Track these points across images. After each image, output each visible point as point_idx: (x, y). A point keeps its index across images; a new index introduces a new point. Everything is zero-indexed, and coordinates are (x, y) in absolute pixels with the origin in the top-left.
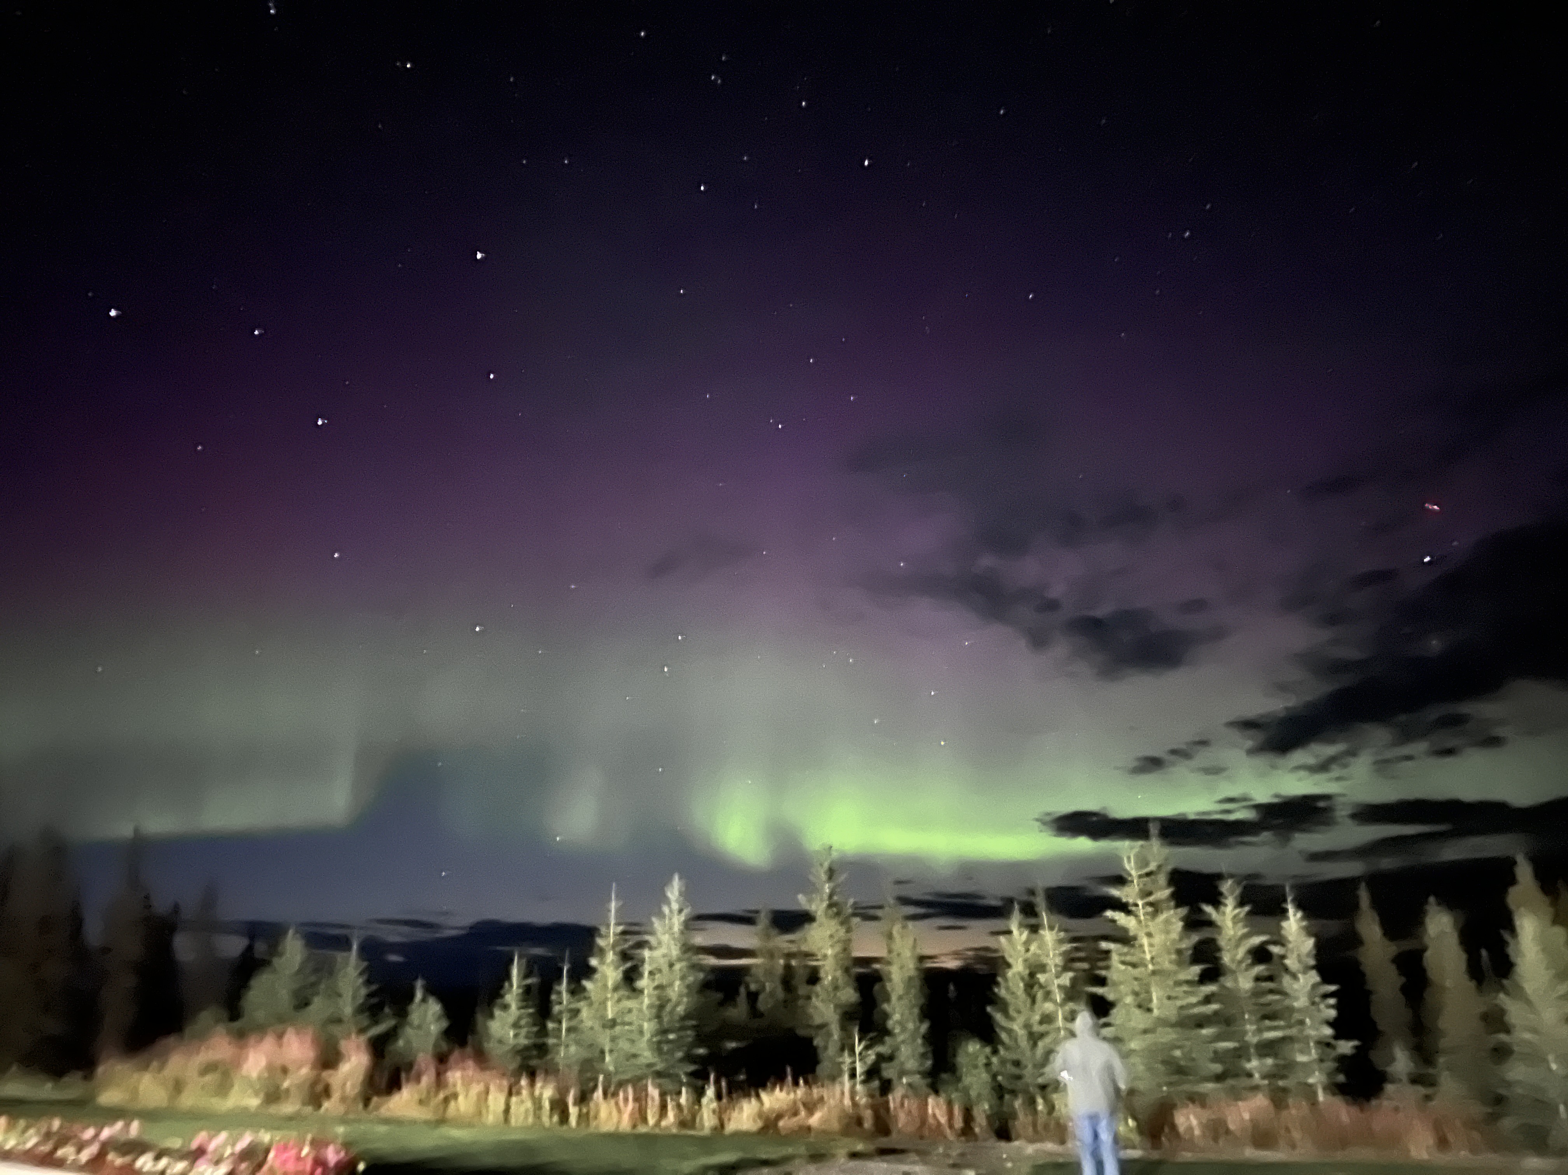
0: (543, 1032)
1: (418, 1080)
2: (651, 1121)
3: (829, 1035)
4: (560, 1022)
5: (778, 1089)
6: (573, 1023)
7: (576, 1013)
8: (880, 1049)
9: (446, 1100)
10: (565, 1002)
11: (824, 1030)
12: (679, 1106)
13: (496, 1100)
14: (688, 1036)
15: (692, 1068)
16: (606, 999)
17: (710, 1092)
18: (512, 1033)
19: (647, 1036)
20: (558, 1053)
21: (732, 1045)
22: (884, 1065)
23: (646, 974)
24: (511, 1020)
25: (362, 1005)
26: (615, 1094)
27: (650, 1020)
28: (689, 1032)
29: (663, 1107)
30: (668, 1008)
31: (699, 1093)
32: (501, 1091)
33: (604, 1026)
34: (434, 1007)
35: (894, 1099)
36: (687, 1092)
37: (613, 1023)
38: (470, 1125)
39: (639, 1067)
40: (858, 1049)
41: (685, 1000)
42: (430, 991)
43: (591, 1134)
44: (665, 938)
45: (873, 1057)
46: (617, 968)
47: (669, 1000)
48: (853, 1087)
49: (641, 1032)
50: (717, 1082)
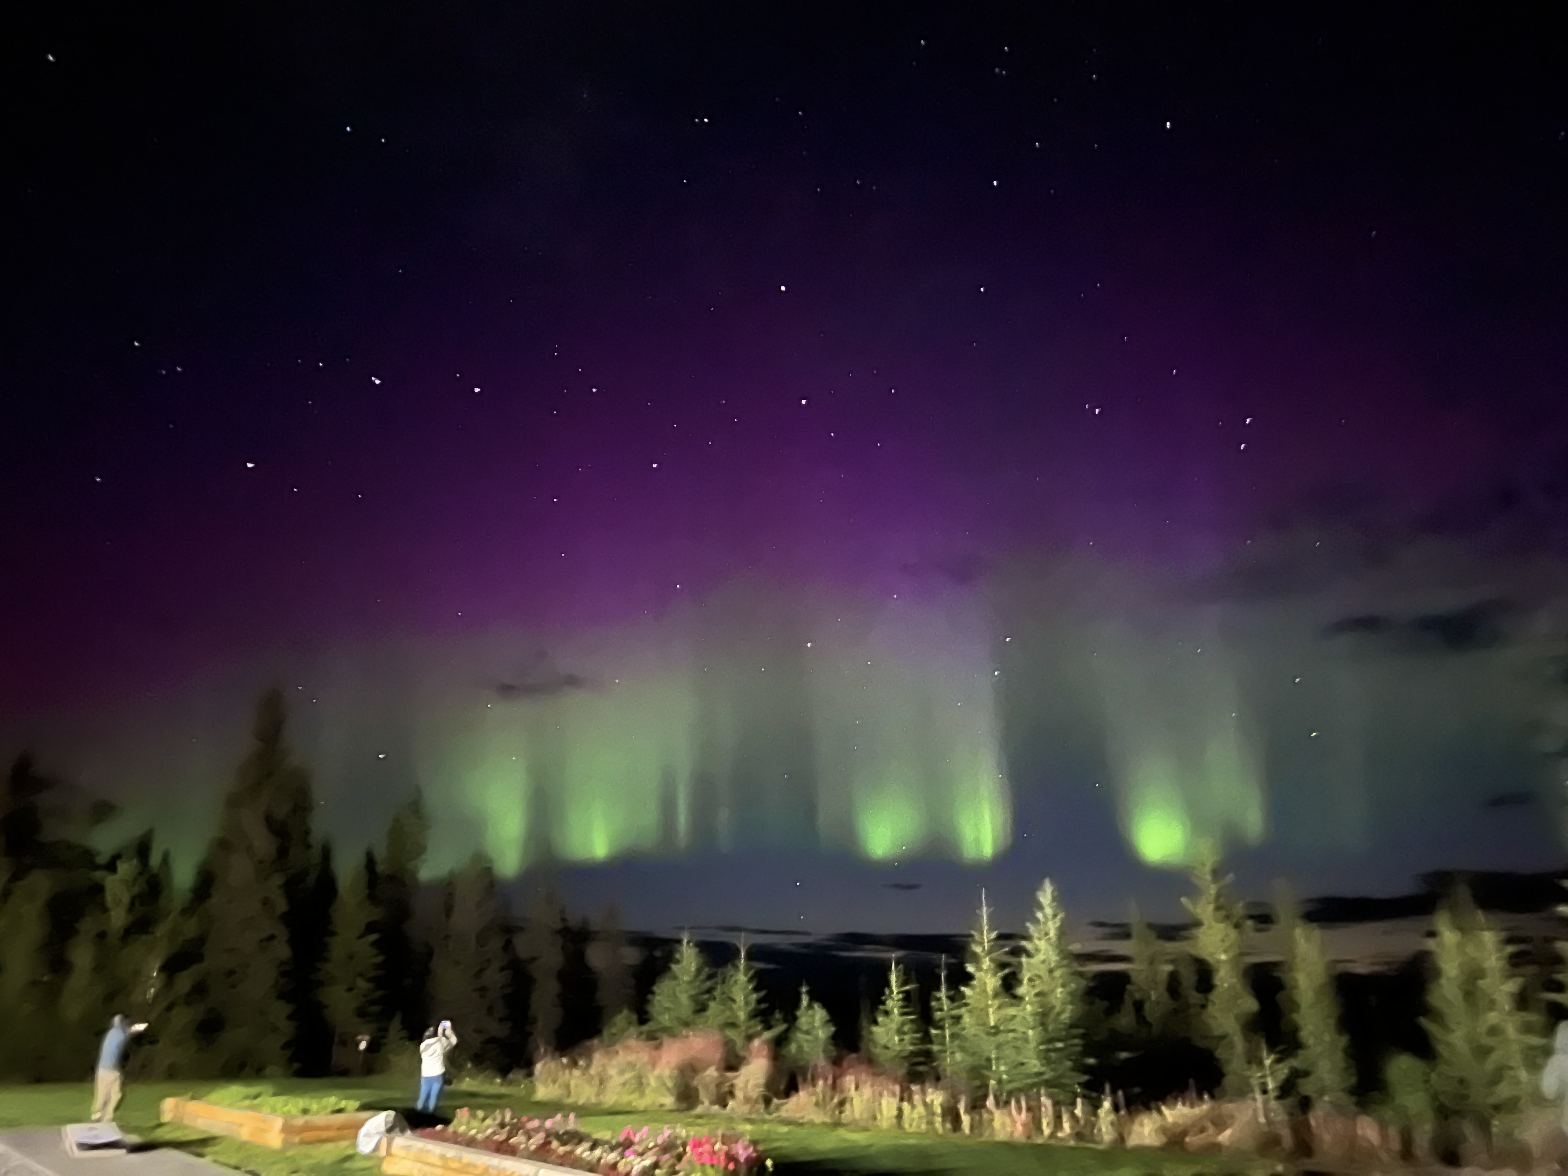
0: (927, 1038)
1: (814, 1085)
2: (1047, 1131)
3: (1232, 1046)
4: (942, 1028)
5: (1180, 1103)
6: (956, 1029)
7: (957, 1019)
8: (1295, 1063)
9: (842, 1103)
10: (945, 1008)
11: (1225, 1041)
12: (1073, 1116)
13: (888, 1105)
14: (1076, 1045)
15: (1085, 1078)
16: (988, 1006)
17: (1107, 1104)
18: (896, 1038)
19: (1032, 1045)
20: (945, 1059)
21: (1124, 1055)
22: (1301, 1081)
23: (1025, 981)
24: (894, 1026)
25: (755, 1010)
26: (1007, 1103)
27: (1033, 1028)
28: (1076, 1041)
29: (1058, 1118)
30: (1053, 1015)
31: (1096, 1105)
32: (894, 1095)
33: (988, 1034)
34: (819, 1014)
35: (1315, 1118)
36: (1083, 1104)
37: (996, 1031)
38: (865, 1129)
39: (1029, 1076)
40: (1268, 1062)
41: (1070, 1007)
42: (814, 997)
43: (984, 1142)
44: (1042, 944)
45: (1286, 1071)
46: (995, 974)
47: (1053, 1007)
48: (1266, 1103)
49: (1026, 1040)
50: (1114, 1092)
